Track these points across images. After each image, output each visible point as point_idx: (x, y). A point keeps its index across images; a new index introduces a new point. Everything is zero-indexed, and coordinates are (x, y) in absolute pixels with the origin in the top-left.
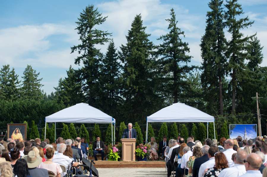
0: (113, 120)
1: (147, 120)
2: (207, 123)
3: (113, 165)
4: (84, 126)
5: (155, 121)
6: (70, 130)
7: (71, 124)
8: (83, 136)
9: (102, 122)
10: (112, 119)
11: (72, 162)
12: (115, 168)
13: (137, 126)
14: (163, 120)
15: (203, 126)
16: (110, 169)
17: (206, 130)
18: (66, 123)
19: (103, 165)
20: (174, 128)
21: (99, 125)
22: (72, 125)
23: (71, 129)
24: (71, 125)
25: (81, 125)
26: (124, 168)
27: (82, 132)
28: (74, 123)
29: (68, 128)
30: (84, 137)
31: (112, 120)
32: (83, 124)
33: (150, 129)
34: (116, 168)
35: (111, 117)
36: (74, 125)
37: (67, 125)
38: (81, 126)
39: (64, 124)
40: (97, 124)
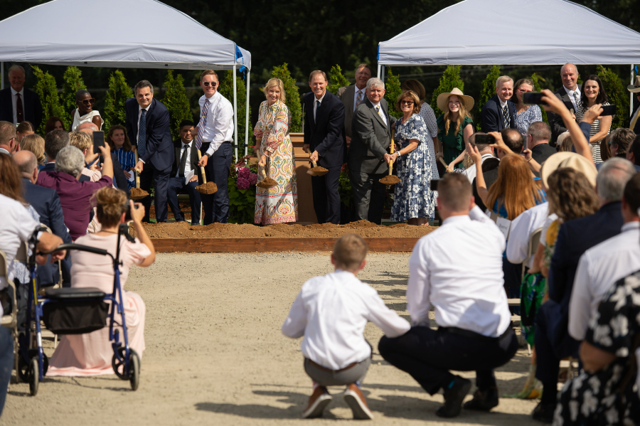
0: (239, 55)
1: (381, 56)
2: (630, 66)
3: (237, 240)
4: (123, 79)
5: (410, 59)
6: (65, 95)
7: (69, 70)
8: (120, 121)
9: (196, 64)
10: (234, 50)
11: (36, 233)
12: (243, 255)
13: (341, 81)
14: (446, 56)
15: (611, 81)
16: (224, 256)
17: (624, 96)
18: (46, 67)
19: (194, 240)
20: (492, 91)
21: (184, 77)
22: (73, 76)
23: (69, 90)
24: (68, 76)
25: (109, 76)
26: (282, 254)
27: (116, 105)
28: (80, 68)
29: (54, 85)
30: (122, 123)
31: (233, 55)
32: (117, 72)
33: (392, 94)
34: (249, 255)
35: (229, 43)
36: (79, 73)
37: (50, 76)
38: (112, 79)
39: (38, 69)
40: (176, 72)
